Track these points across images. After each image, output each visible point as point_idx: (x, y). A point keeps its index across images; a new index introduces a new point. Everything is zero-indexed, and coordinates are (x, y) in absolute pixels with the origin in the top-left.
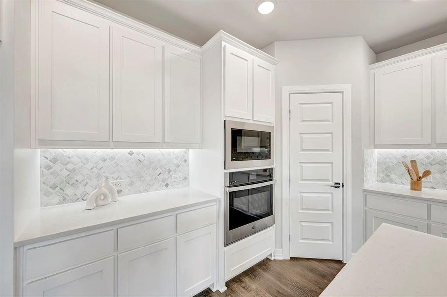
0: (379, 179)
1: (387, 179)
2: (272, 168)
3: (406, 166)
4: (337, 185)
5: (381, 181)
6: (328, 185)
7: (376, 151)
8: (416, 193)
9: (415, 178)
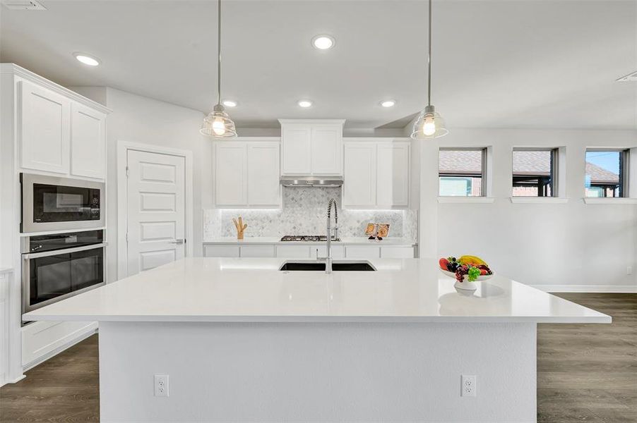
0: (223, 234)
1: (228, 233)
2: (102, 231)
3: (235, 222)
4: (179, 242)
5: (224, 236)
6: (170, 243)
7: (221, 210)
8: (241, 241)
9: (240, 230)
